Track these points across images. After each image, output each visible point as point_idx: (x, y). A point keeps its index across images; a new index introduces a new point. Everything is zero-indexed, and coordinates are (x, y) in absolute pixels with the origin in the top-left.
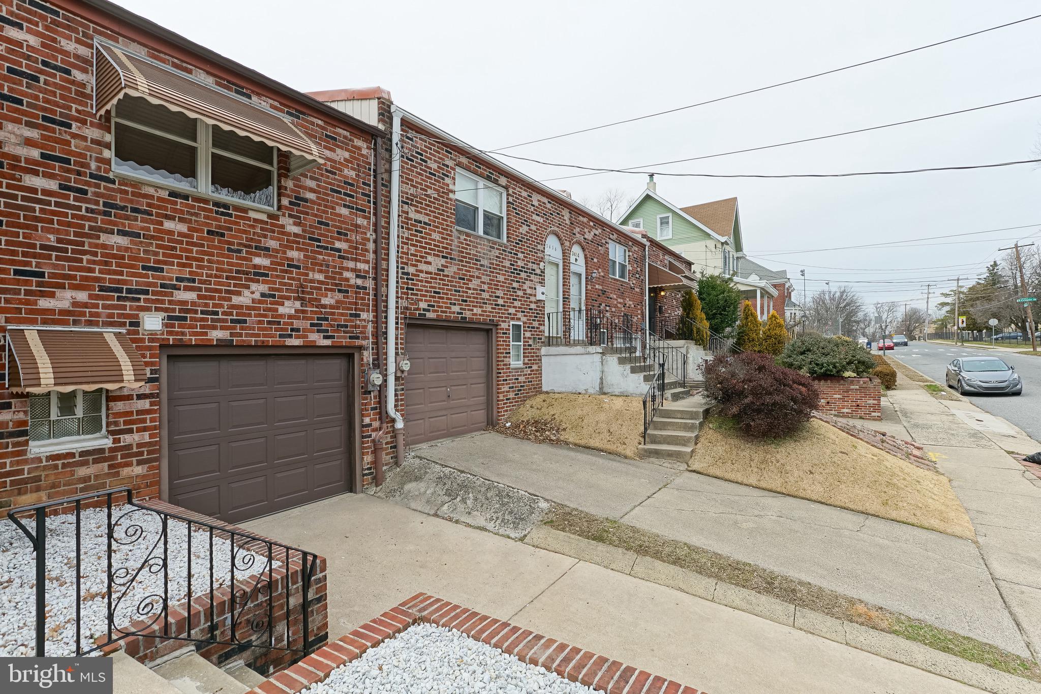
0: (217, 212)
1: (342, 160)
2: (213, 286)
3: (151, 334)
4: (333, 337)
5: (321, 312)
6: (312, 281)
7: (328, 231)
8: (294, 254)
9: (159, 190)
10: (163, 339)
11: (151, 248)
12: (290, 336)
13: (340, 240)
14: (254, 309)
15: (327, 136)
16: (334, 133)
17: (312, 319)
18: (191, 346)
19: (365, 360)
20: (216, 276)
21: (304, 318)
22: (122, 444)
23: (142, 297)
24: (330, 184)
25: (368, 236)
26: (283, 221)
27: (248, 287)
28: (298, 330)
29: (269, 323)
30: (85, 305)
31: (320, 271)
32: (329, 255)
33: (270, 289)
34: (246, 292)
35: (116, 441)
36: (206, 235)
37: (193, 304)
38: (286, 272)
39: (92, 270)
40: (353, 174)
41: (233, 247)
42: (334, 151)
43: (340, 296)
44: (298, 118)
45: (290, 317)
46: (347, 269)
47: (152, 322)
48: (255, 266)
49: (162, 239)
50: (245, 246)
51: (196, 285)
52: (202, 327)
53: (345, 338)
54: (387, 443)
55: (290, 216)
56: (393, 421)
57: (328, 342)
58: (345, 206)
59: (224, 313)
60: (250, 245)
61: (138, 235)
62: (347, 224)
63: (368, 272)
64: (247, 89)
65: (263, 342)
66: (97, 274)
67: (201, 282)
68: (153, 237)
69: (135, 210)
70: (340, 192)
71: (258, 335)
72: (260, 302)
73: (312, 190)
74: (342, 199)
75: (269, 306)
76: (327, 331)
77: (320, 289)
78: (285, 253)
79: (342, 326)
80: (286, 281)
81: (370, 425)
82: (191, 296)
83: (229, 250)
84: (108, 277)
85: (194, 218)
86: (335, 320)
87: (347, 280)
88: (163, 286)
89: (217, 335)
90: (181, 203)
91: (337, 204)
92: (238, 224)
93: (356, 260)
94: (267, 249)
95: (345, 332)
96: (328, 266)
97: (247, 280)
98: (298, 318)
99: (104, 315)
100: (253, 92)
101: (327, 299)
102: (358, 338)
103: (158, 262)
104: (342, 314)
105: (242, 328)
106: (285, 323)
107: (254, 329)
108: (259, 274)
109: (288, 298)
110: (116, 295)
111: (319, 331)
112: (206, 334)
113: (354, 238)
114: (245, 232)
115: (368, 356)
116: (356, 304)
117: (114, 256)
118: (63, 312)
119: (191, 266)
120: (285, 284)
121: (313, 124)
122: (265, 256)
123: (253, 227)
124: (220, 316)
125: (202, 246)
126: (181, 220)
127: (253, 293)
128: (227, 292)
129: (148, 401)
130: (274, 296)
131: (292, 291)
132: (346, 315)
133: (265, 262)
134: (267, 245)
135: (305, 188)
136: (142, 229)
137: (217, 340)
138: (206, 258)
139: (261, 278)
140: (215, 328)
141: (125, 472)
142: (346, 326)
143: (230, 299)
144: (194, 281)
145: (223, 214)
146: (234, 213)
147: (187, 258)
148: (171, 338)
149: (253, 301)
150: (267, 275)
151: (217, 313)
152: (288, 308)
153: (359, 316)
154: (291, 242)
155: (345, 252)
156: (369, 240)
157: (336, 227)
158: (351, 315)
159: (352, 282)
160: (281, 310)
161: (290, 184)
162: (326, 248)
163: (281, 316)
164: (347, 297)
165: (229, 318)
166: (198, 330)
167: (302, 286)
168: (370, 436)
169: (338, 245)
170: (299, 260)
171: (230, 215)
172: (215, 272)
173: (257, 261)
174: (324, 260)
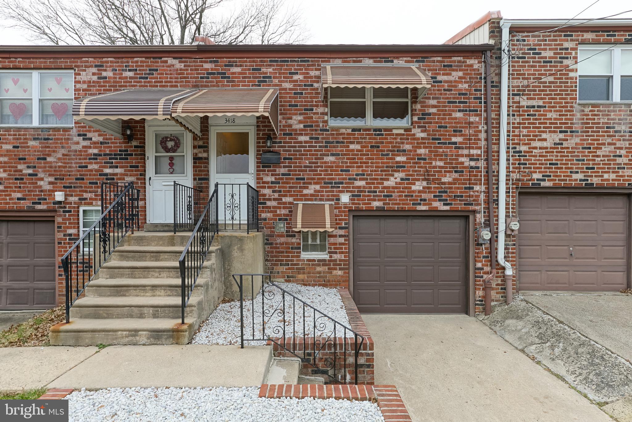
0: (375, 135)
1: (457, 79)
2: (373, 177)
3: (345, 205)
4: (451, 204)
5: (442, 187)
6: (435, 167)
7: (447, 131)
8: (422, 151)
9: (347, 130)
10: (350, 207)
11: (344, 160)
12: (420, 204)
13: (455, 136)
14: (396, 188)
15: (444, 66)
16: (451, 62)
17: (435, 192)
18: (363, 210)
19: (478, 220)
20: (375, 171)
21: (429, 192)
22: (333, 259)
23: (341, 185)
24: (447, 98)
25: (480, 128)
26: (414, 131)
27: (393, 175)
28: (425, 200)
29: (406, 196)
30: (319, 191)
31: (441, 160)
32: (448, 148)
33: (406, 175)
34: (392, 179)
35: (331, 257)
36: (370, 148)
37: (364, 187)
38: (417, 163)
39: (321, 175)
40: (466, 86)
41: (384, 153)
42: (450, 74)
43: (456, 175)
44: (423, 61)
45: (419, 192)
46: (462, 156)
47: (345, 198)
48: (397, 162)
49: (349, 154)
50: (391, 151)
51: (365, 177)
52: (368, 200)
53: (461, 204)
54: (497, 285)
55: (419, 127)
56: (504, 268)
57: (447, 208)
58: (459, 111)
59: (380, 192)
60: (394, 150)
61: (338, 155)
62: (462, 123)
63: (480, 155)
64: (390, 57)
65: (402, 208)
66: (323, 176)
67: (368, 175)
68: (345, 155)
69: (337, 142)
70: (455, 102)
71: (399, 204)
72: (400, 184)
73: (434, 106)
74: (457, 107)
75: (406, 185)
76: (447, 200)
77: (441, 172)
78: (416, 151)
79: (458, 196)
80: (417, 169)
81: (482, 269)
82: (362, 183)
83: (382, 155)
84: (327, 177)
85: (363, 140)
86: (452, 192)
87: (462, 163)
88: (350, 179)
89: (376, 204)
90: (357, 133)
91: (453, 111)
92: (386, 139)
93: (469, 148)
94: (404, 151)
95: (460, 200)
96: (446, 155)
97: (392, 171)
98: (425, 192)
99: (326, 196)
100: (394, 57)
101: (445, 178)
102: (472, 204)
103: (347, 167)
104: (458, 188)
105: (390, 200)
106: (416, 196)
107: (396, 200)
108: (400, 167)
109: (418, 180)
110: (330, 185)
111: (440, 200)
112: (370, 204)
113: (467, 132)
114: (391, 143)
115: (480, 218)
116: (470, 180)
117: (329, 167)
118: (312, 195)
119: (362, 167)
120: (416, 171)
121: (434, 62)
122: (403, 155)
123: (395, 139)
124: (378, 194)
125: (368, 155)
126: (358, 143)
127: (396, 178)
128: (382, 179)
129: (343, 238)
130: (408, 179)
131: (421, 175)
132: (461, 188)
133: (403, 159)
134: (404, 148)
135: (429, 106)
136: (341, 151)
137: (376, 207)
138: (370, 161)
139: (400, 169)
140: (375, 200)
141: (334, 272)
142: (462, 196)
143: (383, 183)
144: (364, 175)
145: (378, 135)
146: (384, 133)
147: (361, 163)
148: (353, 206)
149: (396, 183)
150: (404, 167)
151: (376, 192)
152: (418, 186)
153: (473, 188)
154: (421, 143)
155: (460, 143)
156: (480, 131)
157: (452, 127)
158: (466, 188)
159: (466, 164)
160: (414, 188)
161: (418, 106)
162: (445, 143)
163: (414, 192)
164: (463, 176)
165: (383, 194)
166: (366, 202)
167: (427, 171)
168: (482, 277)
169: (454, 139)
170: (425, 155)
171: (382, 135)
172: (374, 169)
173: (398, 159)
174: (443, 152)
